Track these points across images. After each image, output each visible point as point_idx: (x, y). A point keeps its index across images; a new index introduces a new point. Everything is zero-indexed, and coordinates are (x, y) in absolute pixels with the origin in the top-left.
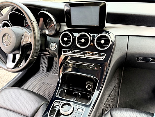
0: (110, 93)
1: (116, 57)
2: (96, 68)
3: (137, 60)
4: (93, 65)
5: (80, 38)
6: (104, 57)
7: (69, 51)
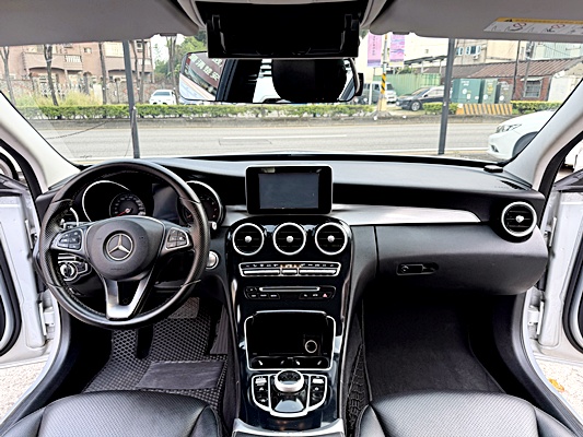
0: (354, 365)
1: (358, 268)
2: (325, 295)
3: (400, 272)
4: (318, 289)
5: (282, 235)
6: (339, 269)
7: (258, 265)
